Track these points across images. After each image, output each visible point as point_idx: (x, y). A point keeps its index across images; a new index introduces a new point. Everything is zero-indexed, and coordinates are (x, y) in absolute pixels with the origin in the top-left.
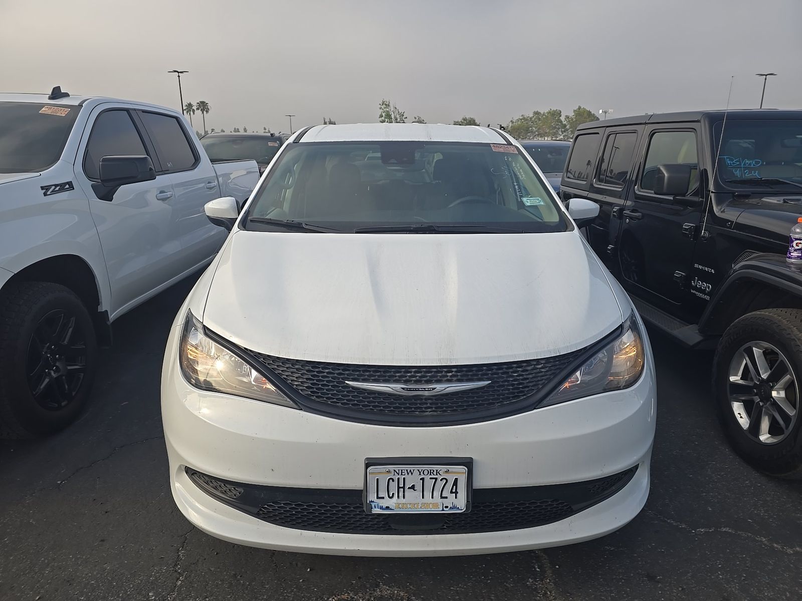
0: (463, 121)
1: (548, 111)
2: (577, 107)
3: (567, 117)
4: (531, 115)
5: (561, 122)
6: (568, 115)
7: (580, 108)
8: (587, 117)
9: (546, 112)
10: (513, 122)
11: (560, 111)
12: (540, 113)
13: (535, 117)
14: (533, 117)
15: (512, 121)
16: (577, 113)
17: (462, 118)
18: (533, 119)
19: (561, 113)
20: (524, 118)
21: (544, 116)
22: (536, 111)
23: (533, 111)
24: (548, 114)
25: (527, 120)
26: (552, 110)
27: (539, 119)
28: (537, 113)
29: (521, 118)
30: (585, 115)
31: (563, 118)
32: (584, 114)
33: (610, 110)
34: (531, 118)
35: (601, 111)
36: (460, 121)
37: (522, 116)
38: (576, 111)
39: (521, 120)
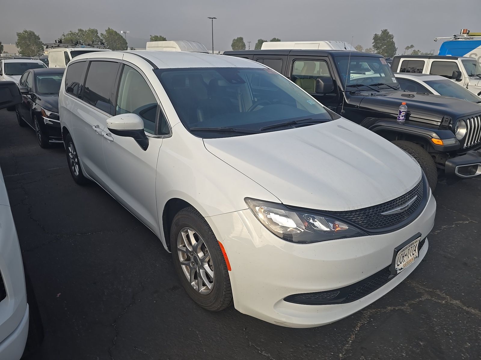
0: (24, 33)
1: (88, 29)
2: (108, 28)
3: (102, 34)
4: (77, 32)
5: (99, 37)
6: (102, 33)
7: (109, 29)
8: (115, 35)
9: (87, 30)
10: (65, 36)
11: (97, 30)
12: (83, 30)
13: (80, 33)
14: (79, 33)
15: (63, 35)
16: (108, 32)
17: (23, 30)
18: (79, 34)
19: (97, 31)
20: (72, 33)
21: (86, 33)
22: (80, 29)
23: (78, 29)
24: (89, 31)
25: (74, 35)
26: (91, 29)
27: (84, 35)
28: (80, 30)
29: (70, 33)
30: (114, 33)
31: (99, 35)
32: (112, 33)
33: (128, 32)
34: (77, 34)
35: (122, 32)
36: (21, 33)
37: (70, 31)
38: (107, 30)
39: (70, 34)
